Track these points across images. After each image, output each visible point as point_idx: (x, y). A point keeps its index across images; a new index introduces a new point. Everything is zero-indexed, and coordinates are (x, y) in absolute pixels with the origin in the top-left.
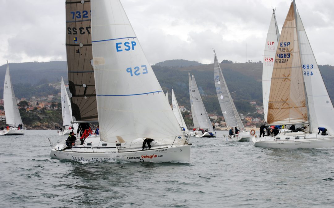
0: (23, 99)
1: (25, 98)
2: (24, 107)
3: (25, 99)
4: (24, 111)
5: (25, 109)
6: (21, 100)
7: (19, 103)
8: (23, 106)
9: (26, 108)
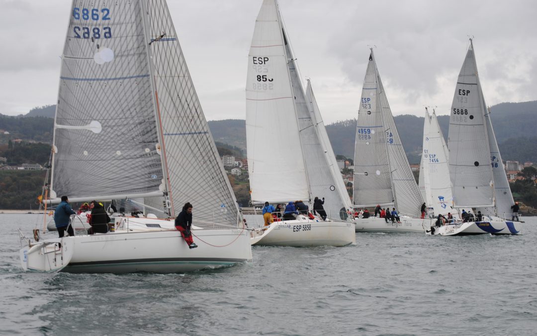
0: (527, 165)
1: (532, 162)
2: (531, 177)
3: (531, 164)
4: (531, 184)
5: (531, 181)
6: (524, 165)
7: (522, 171)
8: (529, 175)
9: (533, 178)
